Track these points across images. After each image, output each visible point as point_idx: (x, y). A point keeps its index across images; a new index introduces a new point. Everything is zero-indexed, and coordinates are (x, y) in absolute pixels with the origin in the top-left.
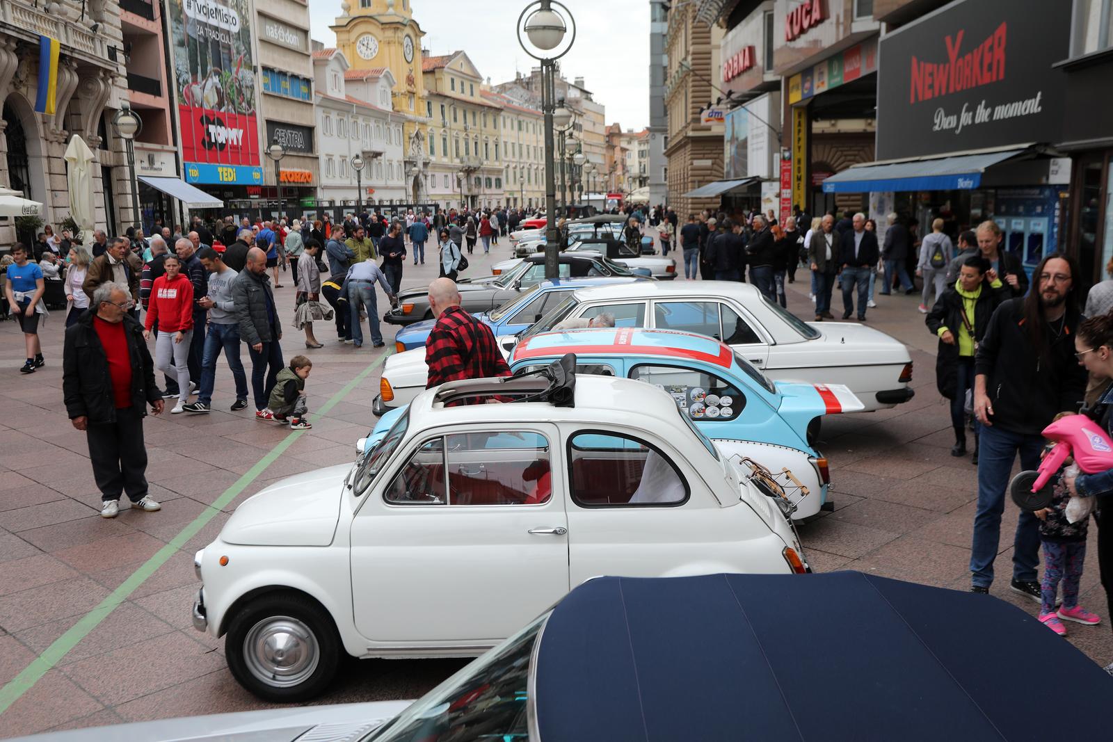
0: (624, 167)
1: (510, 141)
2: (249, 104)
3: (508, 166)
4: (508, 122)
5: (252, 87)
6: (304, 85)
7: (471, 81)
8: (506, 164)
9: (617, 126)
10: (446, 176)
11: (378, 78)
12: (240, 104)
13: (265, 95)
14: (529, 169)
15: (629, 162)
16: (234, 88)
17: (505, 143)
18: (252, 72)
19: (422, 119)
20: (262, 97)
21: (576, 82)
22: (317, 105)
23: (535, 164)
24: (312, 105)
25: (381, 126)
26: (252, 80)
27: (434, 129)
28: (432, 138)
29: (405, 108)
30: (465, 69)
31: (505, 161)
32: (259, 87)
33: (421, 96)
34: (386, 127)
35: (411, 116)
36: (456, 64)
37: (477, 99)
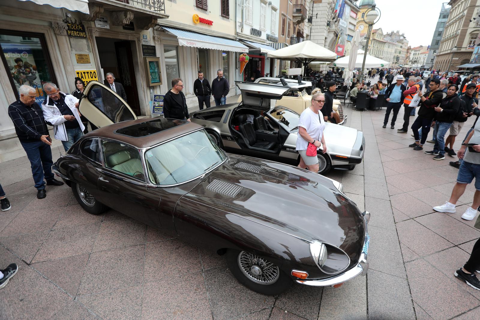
0: (409, 58)
2: (344, 43)
4: (387, 46)
5: (345, 39)
7: (381, 35)
9: (410, 46)
15: (410, 57)
18: (346, 36)
20: (346, 41)
30: (381, 33)
33: (371, 39)
36: (379, 32)
37: (381, 40)
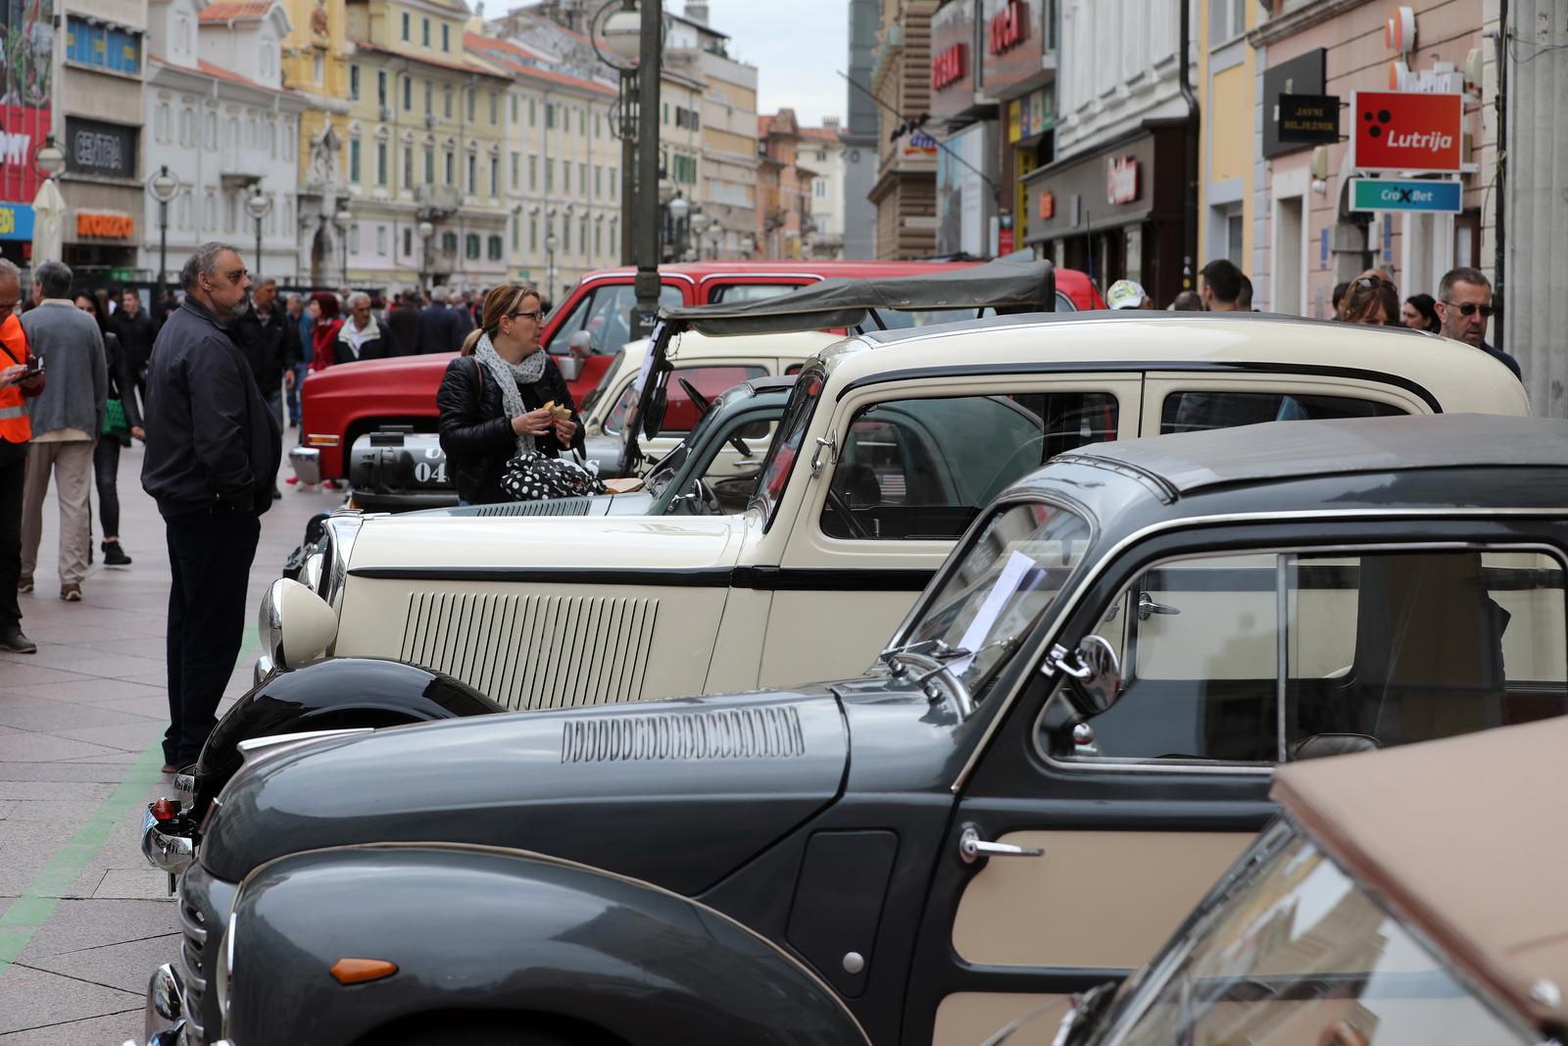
0: (804, 215)
1: (526, 151)
2: (42, 88)
3: (518, 210)
4: (524, 107)
5: (48, 56)
6: (130, 45)
7: (444, 17)
8: (514, 205)
9: (788, 115)
10: (381, 229)
11: (259, 21)
12: (29, 88)
13: (68, 68)
14: (567, 218)
15: (817, 206)
16: (23, 59)
17: (515, 156)
18: (52, 27)
19: (339, 103)
20: (62, 72)
21: (688, 9)
22: (152, 84)
23: (580, 205)
24: (139, 82)
25: (258, 121)
26: (50, 43)
27: (362, 125)
28: (356, 145)
29: (305, 82)
31: (513, 198)
32: (60, 57)
33: (338, 54)
34: (267, 122)
35: (316, 99)
37: (457, 57)
